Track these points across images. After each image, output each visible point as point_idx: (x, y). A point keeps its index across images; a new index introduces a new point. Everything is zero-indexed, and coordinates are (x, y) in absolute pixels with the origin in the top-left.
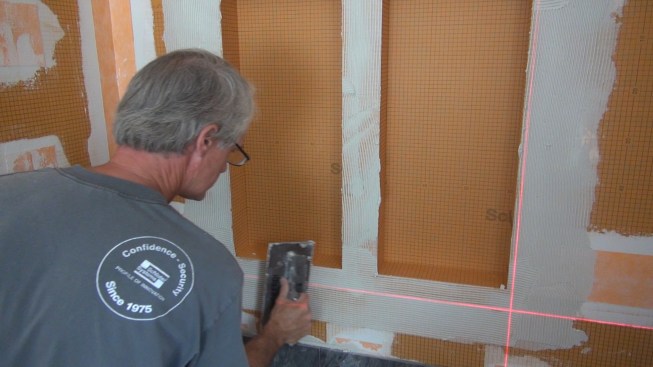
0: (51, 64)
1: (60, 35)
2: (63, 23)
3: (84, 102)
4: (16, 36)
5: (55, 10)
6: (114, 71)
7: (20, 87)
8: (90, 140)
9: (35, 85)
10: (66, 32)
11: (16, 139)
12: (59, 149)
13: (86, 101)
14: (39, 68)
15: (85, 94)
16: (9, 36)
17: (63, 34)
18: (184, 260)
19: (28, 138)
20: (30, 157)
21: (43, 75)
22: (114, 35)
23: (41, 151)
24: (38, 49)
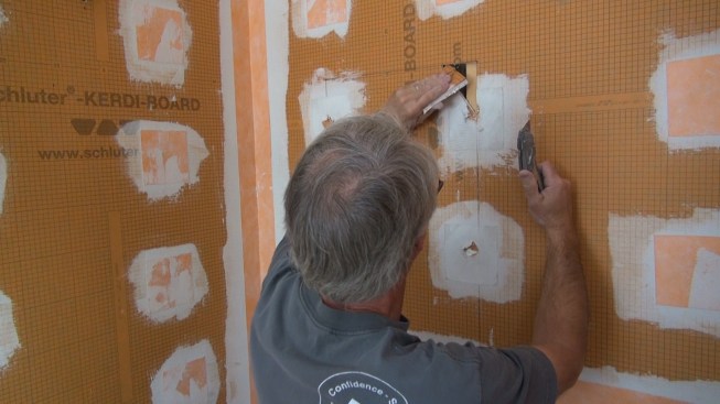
0: (194, 179)
1: (205, 154)
2: (208, 145)
3: (223, 213)
4: (165, 158)
5: (202, 134)
6: (254, 184)
7: (165, 201)
8: (225, 248)
9: (179, 199)
10: (211, 152)
11: (157, 247)
12: (195, 255)
13: (225, 212)
14: (183, 184)
15: (224, 206)
16: (159, 159)
17: (208, 154)
18: (393, 395)
19: (168, 246)
20: (167, 262)
21: (186, 190)
22: (256, 153)
23: (178, 258)
24: (184, 168)
